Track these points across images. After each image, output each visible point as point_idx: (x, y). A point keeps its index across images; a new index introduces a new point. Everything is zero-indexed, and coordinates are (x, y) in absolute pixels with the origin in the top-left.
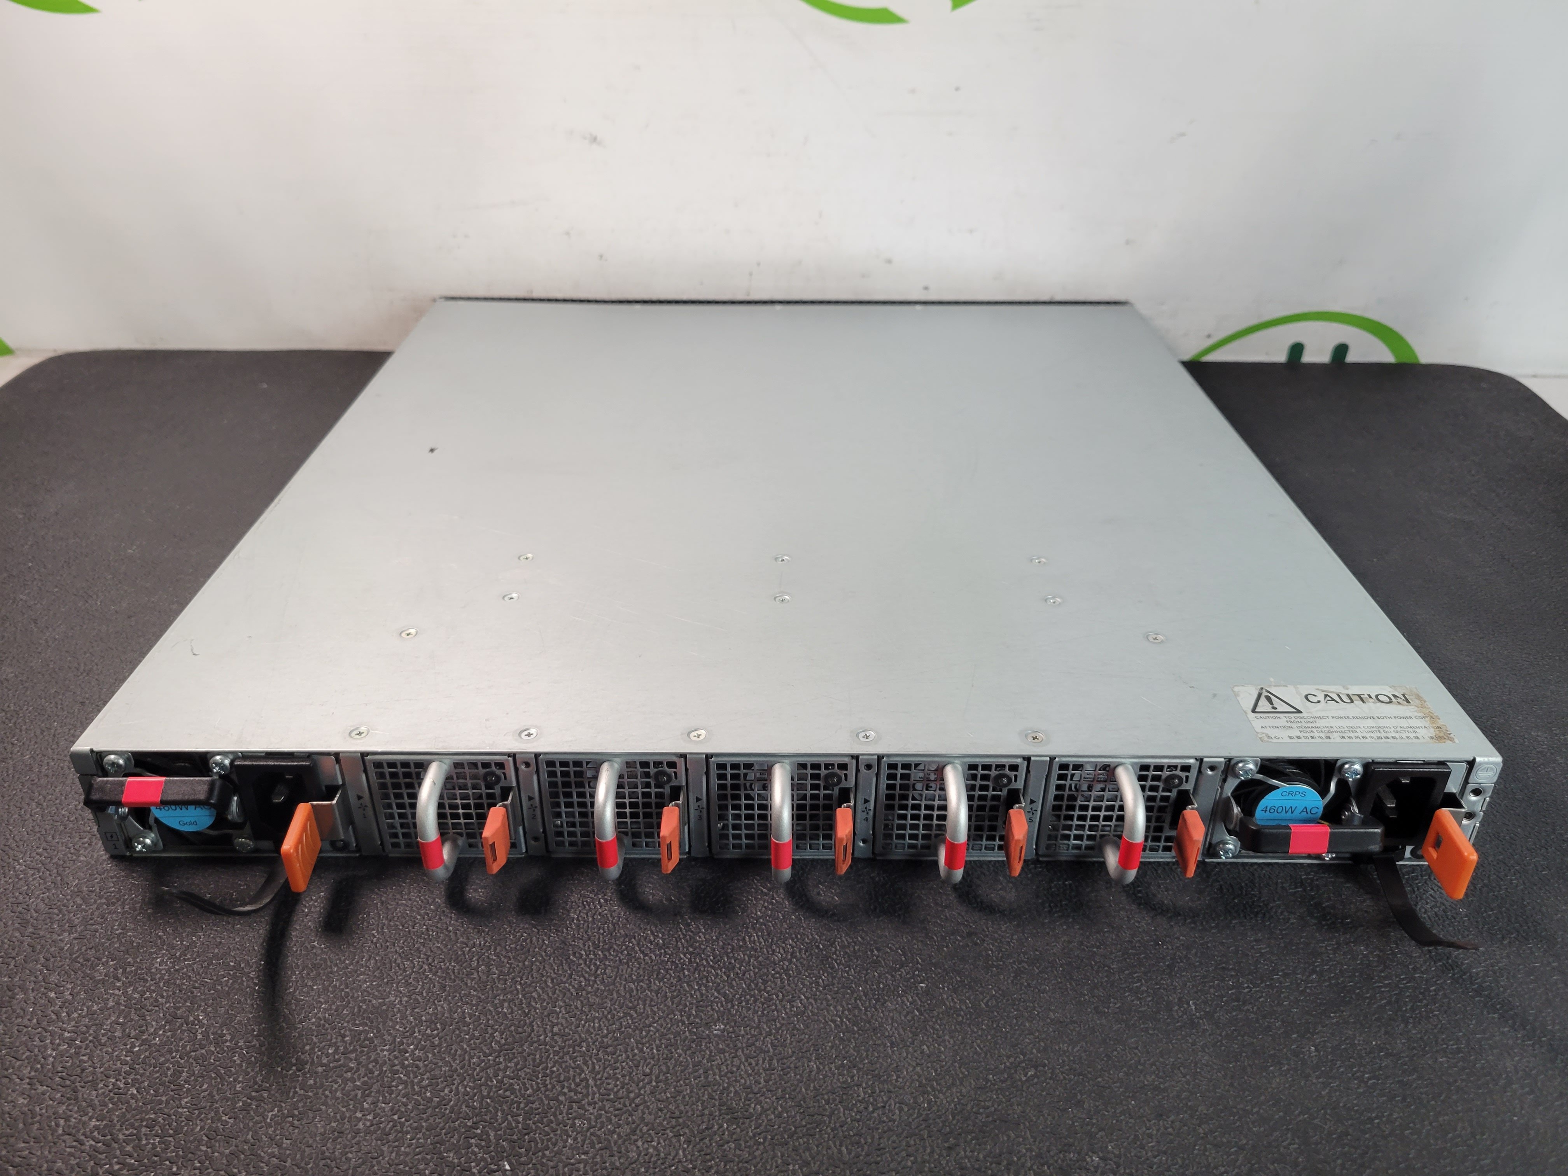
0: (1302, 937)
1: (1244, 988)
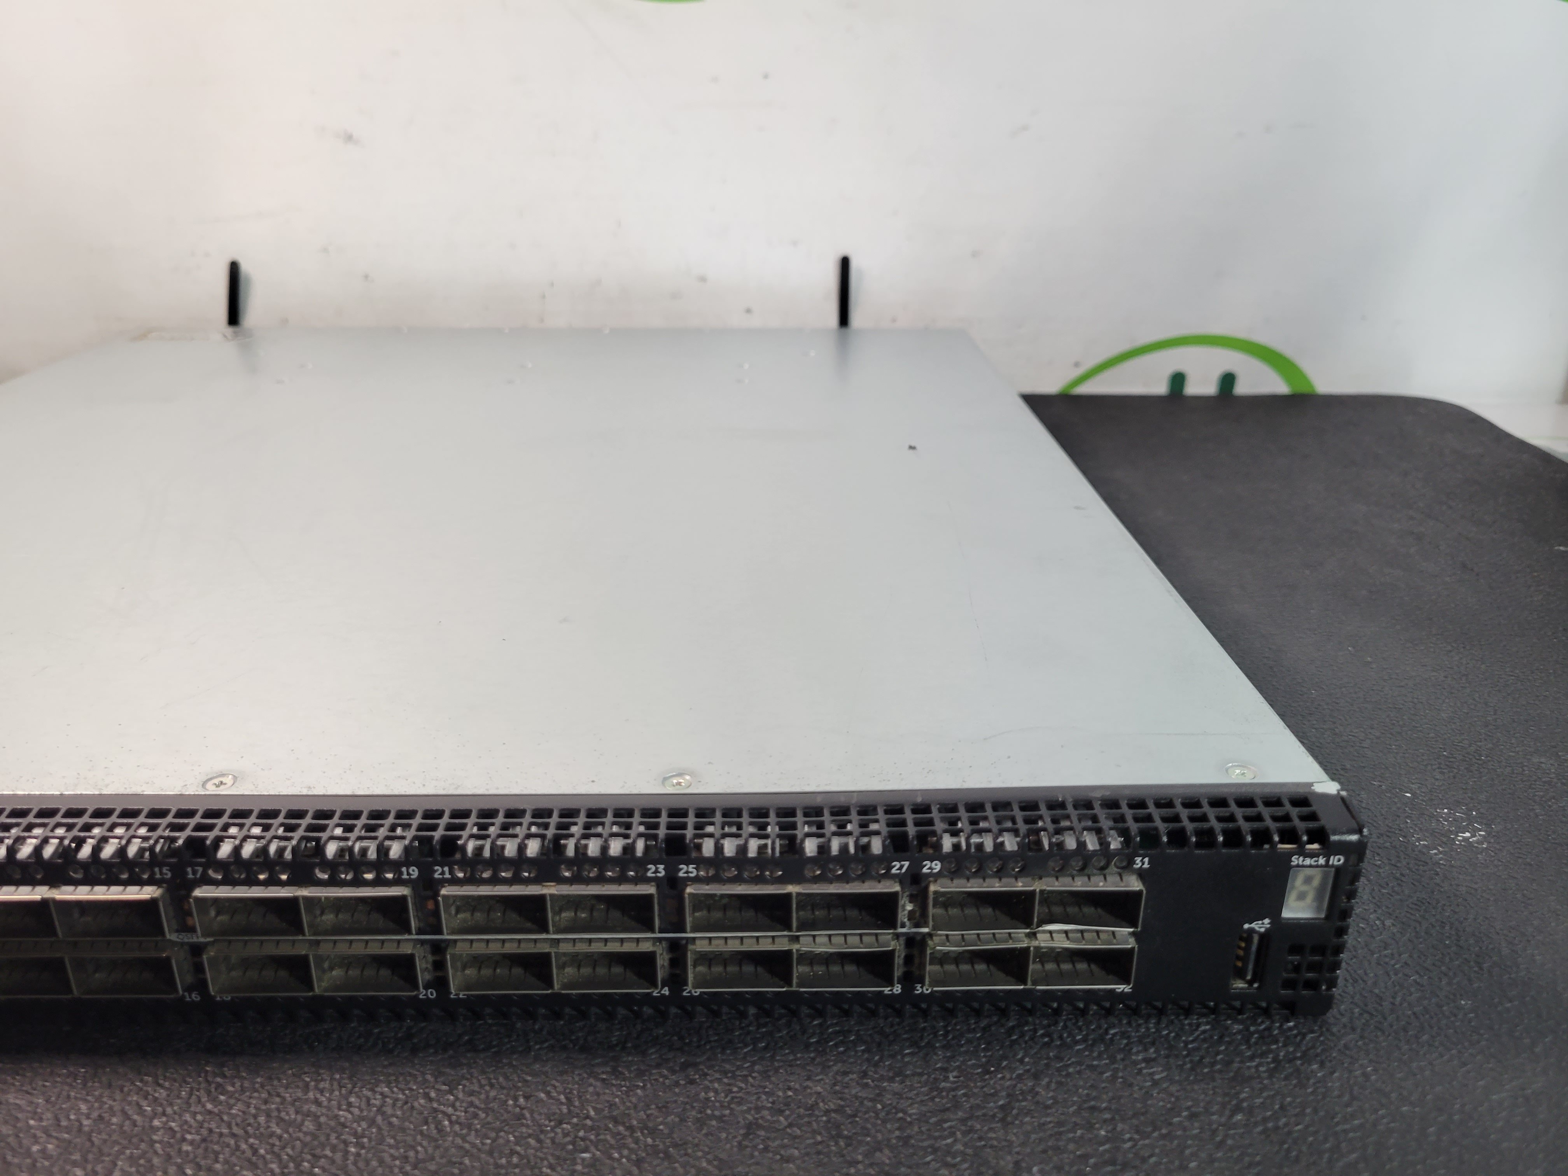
0: (1218, 1053)
1: (1124, 1142)
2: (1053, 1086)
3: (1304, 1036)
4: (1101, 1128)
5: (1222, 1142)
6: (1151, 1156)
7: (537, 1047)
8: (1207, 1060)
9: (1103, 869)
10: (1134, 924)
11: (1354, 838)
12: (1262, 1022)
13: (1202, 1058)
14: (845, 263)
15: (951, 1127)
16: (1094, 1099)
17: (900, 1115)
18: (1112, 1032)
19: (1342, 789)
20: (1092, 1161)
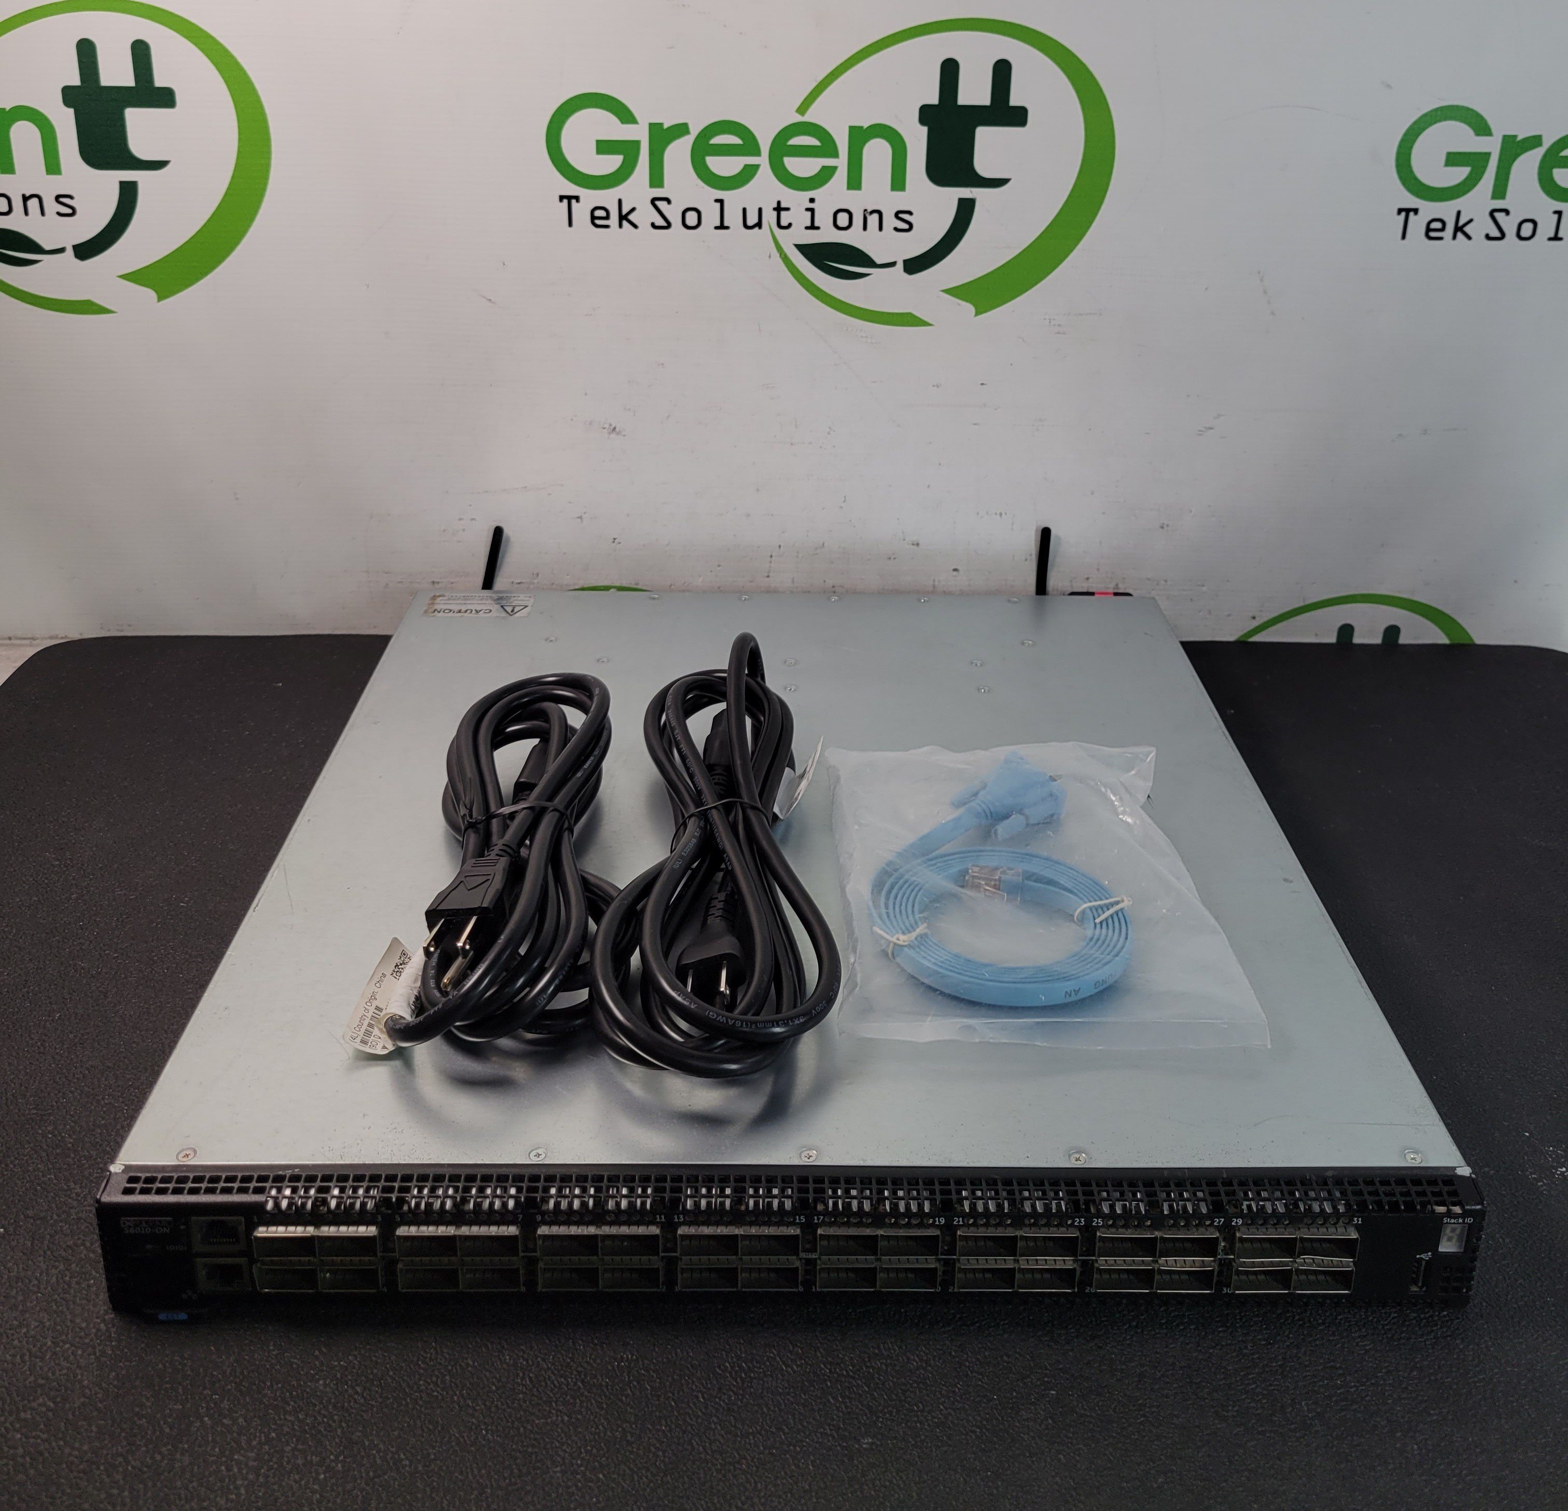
2: (1308, 1353)
3: (1452, 1320)
4: (1338, 1379)
5: (1406, 1388)
6: (1367, 1396)
7: (1002, 1323)
8: (1396, 1337)
9: (1335, 1224)
10: (1352, 1256)
11: (1478, 1207)
12: (1429, 1312)
13: (1393, 1335)
14: (1046, 534)
15: (1252, 1378)
16: (1333, 1361)
17: (1223, 1370)
18: (1339, 1318)
19: (1473, 1173)
20: (1334, 1399)
